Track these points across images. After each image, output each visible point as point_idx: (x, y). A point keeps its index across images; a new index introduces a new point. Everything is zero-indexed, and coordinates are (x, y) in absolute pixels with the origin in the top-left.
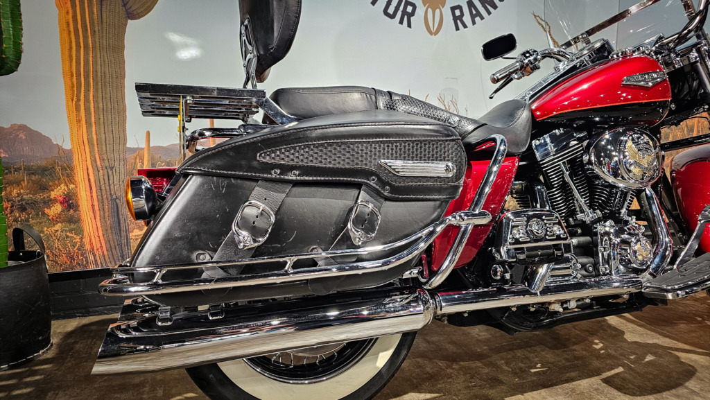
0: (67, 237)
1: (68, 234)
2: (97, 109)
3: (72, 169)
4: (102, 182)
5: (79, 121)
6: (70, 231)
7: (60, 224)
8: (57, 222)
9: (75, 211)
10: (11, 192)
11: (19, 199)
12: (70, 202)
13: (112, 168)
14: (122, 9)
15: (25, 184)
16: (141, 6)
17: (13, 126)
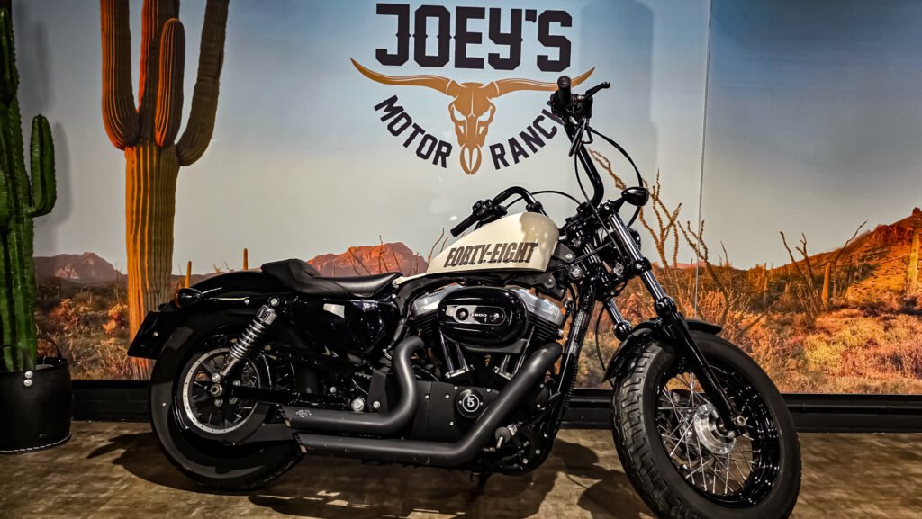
0: (118, 349)
1: (120, 347)
2: (150, 240)
3: (126, 291)
4: (149, 304)
5: (135, 251)
6: (121, 345)
7: (113, 338)
8: (112, 336)
9: (126, 327)
10: (79, 308)
11: (84, 314)
12: (122, 320)
13: (158, 293)
14: (176, 159)
15: (90, 302)
16: (191, 155)
17: (85, 253)
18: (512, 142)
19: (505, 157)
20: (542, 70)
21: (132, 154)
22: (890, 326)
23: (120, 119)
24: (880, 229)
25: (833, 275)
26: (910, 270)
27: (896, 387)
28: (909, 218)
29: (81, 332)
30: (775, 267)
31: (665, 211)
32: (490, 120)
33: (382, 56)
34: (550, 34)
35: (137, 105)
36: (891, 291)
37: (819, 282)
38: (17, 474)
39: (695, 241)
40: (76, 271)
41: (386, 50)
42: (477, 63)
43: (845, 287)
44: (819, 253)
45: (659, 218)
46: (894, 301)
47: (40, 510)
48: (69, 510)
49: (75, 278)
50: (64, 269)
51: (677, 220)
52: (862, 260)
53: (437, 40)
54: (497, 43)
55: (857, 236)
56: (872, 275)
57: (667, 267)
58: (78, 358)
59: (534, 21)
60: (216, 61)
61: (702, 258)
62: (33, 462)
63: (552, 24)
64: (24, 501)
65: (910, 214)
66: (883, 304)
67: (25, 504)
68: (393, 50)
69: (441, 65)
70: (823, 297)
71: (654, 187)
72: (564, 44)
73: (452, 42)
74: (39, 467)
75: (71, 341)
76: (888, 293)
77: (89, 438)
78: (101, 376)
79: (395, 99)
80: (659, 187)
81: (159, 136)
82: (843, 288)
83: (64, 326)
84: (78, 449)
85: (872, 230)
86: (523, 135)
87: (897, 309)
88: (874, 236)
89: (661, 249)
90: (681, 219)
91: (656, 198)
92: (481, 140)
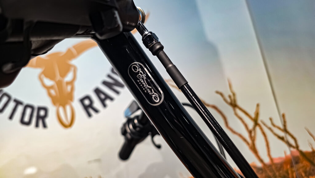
19: (94, 106)
31: (246, 114)
32: (74, 78)
39: (282, 134)
45: (243, 122)
51: (260, 119)
57: (265, 165)
61: (293, 147)
71: (230, 97)
80: (234, 94)
89: (254, 149)
90: (263, 118)
91: (234, 105)
92: (70, 97)
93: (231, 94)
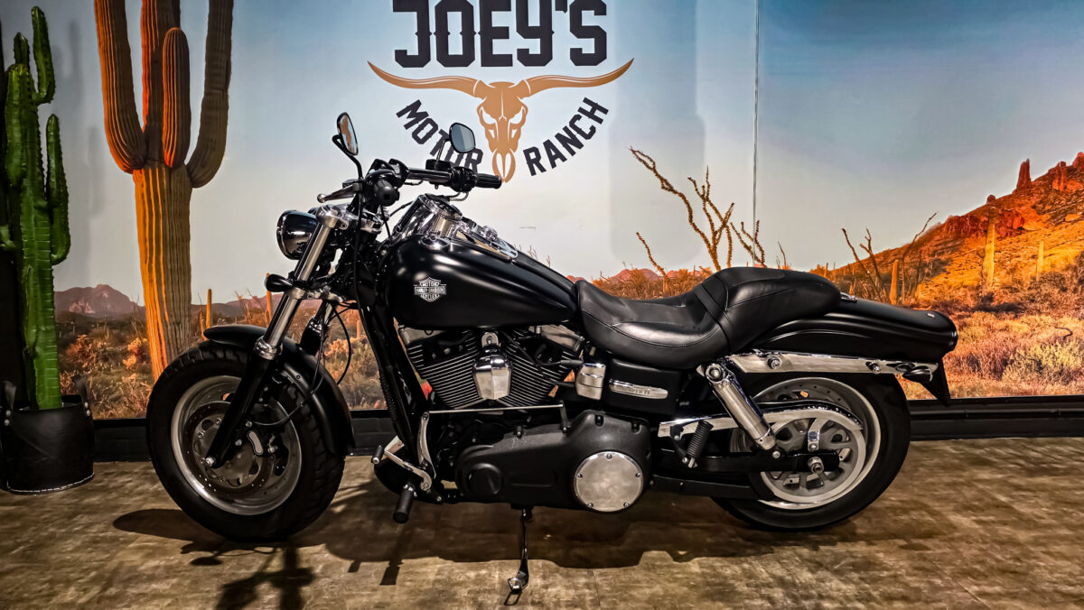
0: (141, 386)
1: (142, 383)
2: (166, 268)
3: (145, 324)
4: (170, 336)
5: (151, 281)
6: (144, 380)
7: (135, 375)
8: (133, 372)
9: (147, 362)
10: (97, 344)
11: (102, 350)
12: (143, 354)
13: (178, 324)
14: (187, 179)
15: (107, 337)
16: (204, 175)
17: (99, 286)
18: (548, 145)
19: (541, 162)
20: (576, 64)
21: (141, 178)
22: (965, 325)
23: (126, 141)
24: (951, 221)
25: (901, 272)
26: (985, 263)
27: (974, 390)
28: (983, 207)
29: (100, 369)
30: (838, 267)
31: (717, 212)
32: (523, 121)
33: (402, 58)
34: (584, 24)
35: (142, 124)
36: (965, 287)
37: (886, 281)
38: (43, 517)
39: (749, 243)
40: (90, 304)
41: (405, 51)
42: (505, 61)
43: (914, 286)
44: (885, 249)
45: (710, 220)
46: (969, 298)
47: (69, 549)
48: (96, 548)
49: (90, 312)
50: (77, 303)
51: (730, 221)
52: (933, 255)
53: (461, 37)
54: (525, 36)
55: (927, 229)
56: (945, 271)
58: (99, 397)
59: (565, 11)
60: (223, 72)
61: (758, 261)
62: (60, 504)
63: (584, 12)
64: (52, 542)
65: (984, 202)
66: (957, 301)
67: (53, 545)
68: (413, 50)
69: (466, 64)
70: (891, 297)
71: (703, 187)
72: (599, 35)
73: (477, 39)
74: (66, 509)
75: (91, 379)
76: (962, 289)
77: (116, 479)
78: (126, 415)
79: (418, 104)
80: (709, 186)
81: (168, 156)
82: (912, 286)
83: (82, 364)
84: (105, 490)
85: (943, 222)
86: (559, 137)
87: (972, 306)
88: (944, 229)
89: (714, 254)
90: (734, 220)
91: (705, 198)
92: (514, 145)
93: (706, 186)
